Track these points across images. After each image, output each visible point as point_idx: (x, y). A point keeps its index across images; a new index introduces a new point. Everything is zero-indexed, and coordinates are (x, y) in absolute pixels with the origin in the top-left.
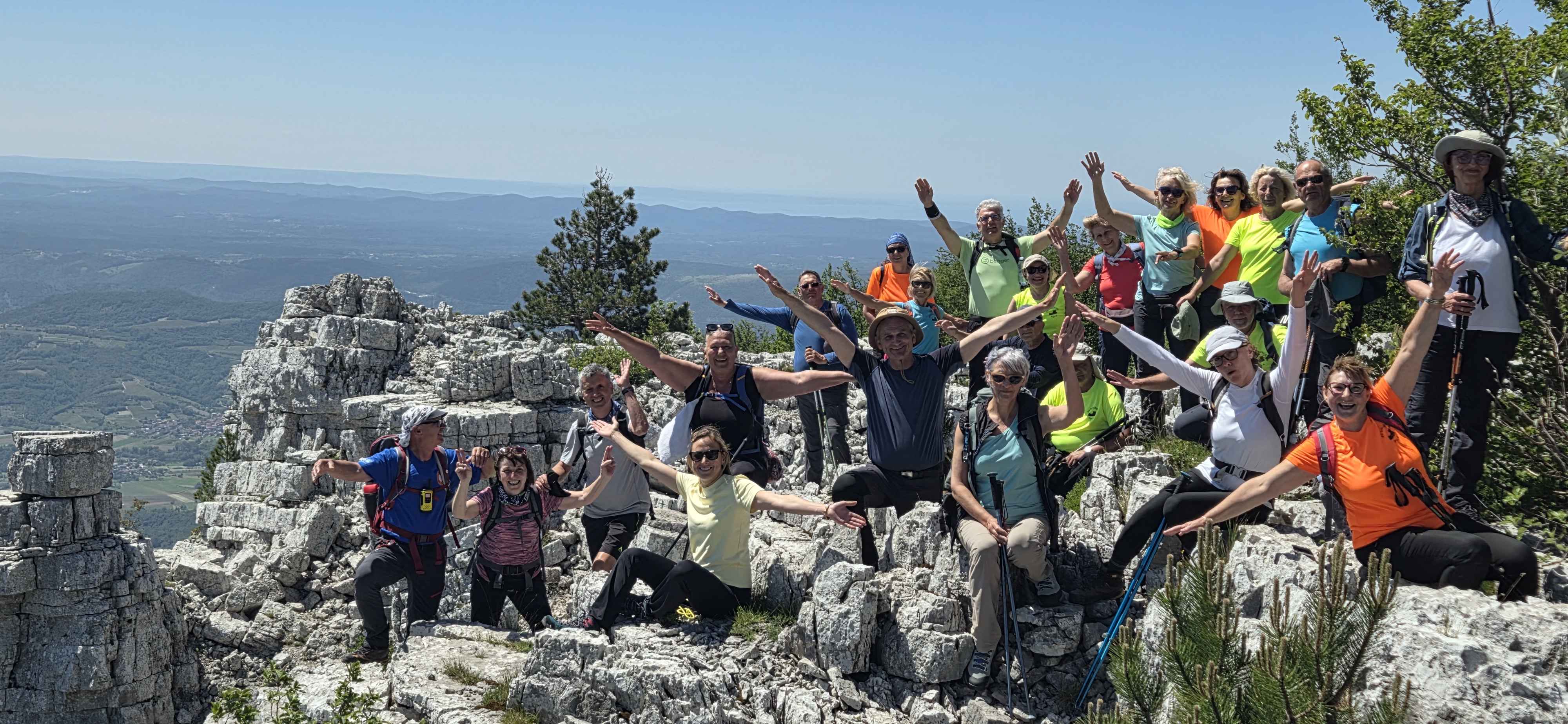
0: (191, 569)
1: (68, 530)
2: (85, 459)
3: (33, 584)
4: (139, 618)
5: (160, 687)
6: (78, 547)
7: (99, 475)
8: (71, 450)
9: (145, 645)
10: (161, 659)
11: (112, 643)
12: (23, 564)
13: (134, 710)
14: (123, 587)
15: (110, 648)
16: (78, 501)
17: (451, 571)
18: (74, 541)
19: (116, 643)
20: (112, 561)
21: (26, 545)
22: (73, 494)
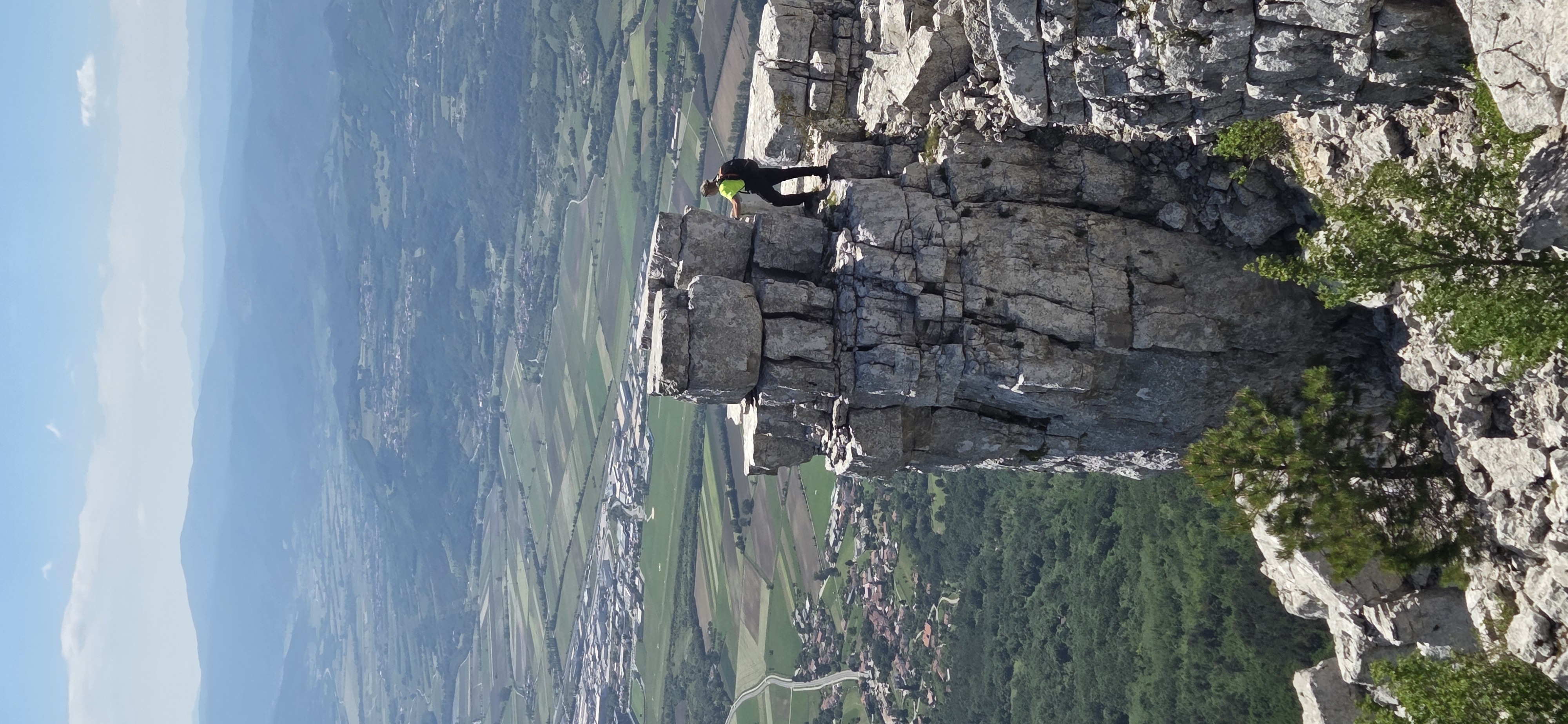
1: (816, 375)
4: (987, 283)
5: (1112, 255)
6: (846, 359)
7: (730, 315)
9: (1035, 275)
10: (1065, 249)
11: (1019, 346)
12: (857, 430)
13: (1143, 326)
14: (930, 306)
15: (1027, 352)
16: (769, 355)
18: (836, 362)
19: (1021, 335)
20: (881, 309)
22: (756, 362)
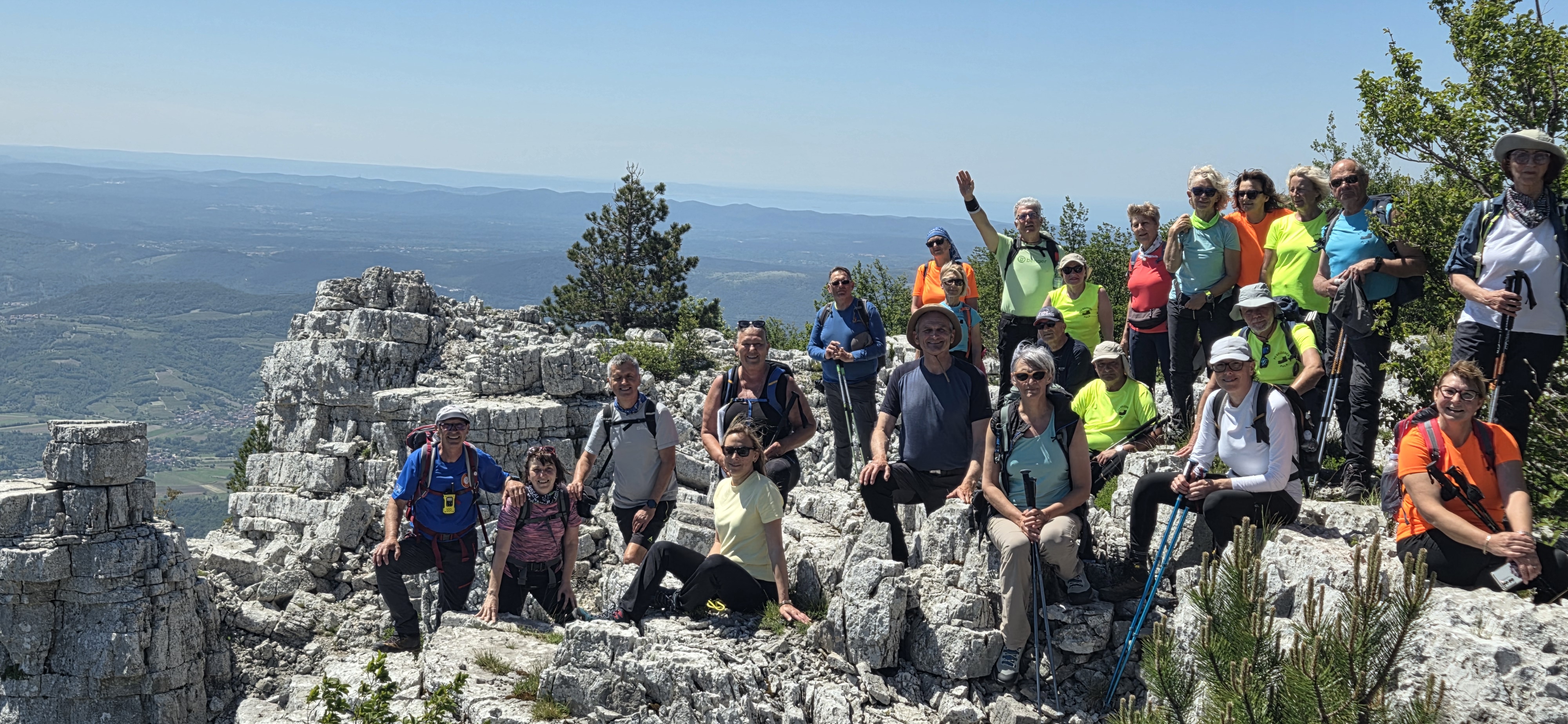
0: (224, 559)
1: (102, 518)
2: (119, 449)
3: (68, 571)
4: (172, 607)
5: (193, 674)
6: (111, 536)
7: (133, 464)
8: (105, 439)
9: (179, 633)
10: (193, 647)
11: (145, 631)
12: (58, 552)
13: (167, 698)
14: (156, 576)
15: (143, 635)
16: (112, 490)
17: (481, 564)
18: (108, 530)
19: (150, 630)
20: (145, 550)
21: (61, 533)
22: (107, 482)
